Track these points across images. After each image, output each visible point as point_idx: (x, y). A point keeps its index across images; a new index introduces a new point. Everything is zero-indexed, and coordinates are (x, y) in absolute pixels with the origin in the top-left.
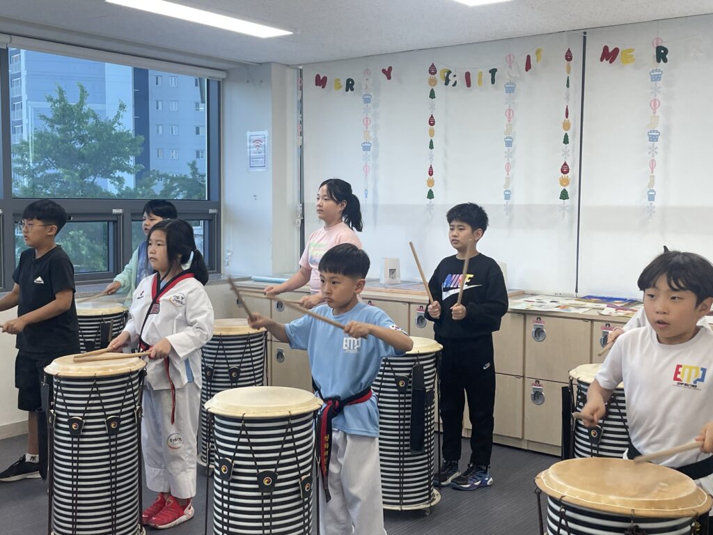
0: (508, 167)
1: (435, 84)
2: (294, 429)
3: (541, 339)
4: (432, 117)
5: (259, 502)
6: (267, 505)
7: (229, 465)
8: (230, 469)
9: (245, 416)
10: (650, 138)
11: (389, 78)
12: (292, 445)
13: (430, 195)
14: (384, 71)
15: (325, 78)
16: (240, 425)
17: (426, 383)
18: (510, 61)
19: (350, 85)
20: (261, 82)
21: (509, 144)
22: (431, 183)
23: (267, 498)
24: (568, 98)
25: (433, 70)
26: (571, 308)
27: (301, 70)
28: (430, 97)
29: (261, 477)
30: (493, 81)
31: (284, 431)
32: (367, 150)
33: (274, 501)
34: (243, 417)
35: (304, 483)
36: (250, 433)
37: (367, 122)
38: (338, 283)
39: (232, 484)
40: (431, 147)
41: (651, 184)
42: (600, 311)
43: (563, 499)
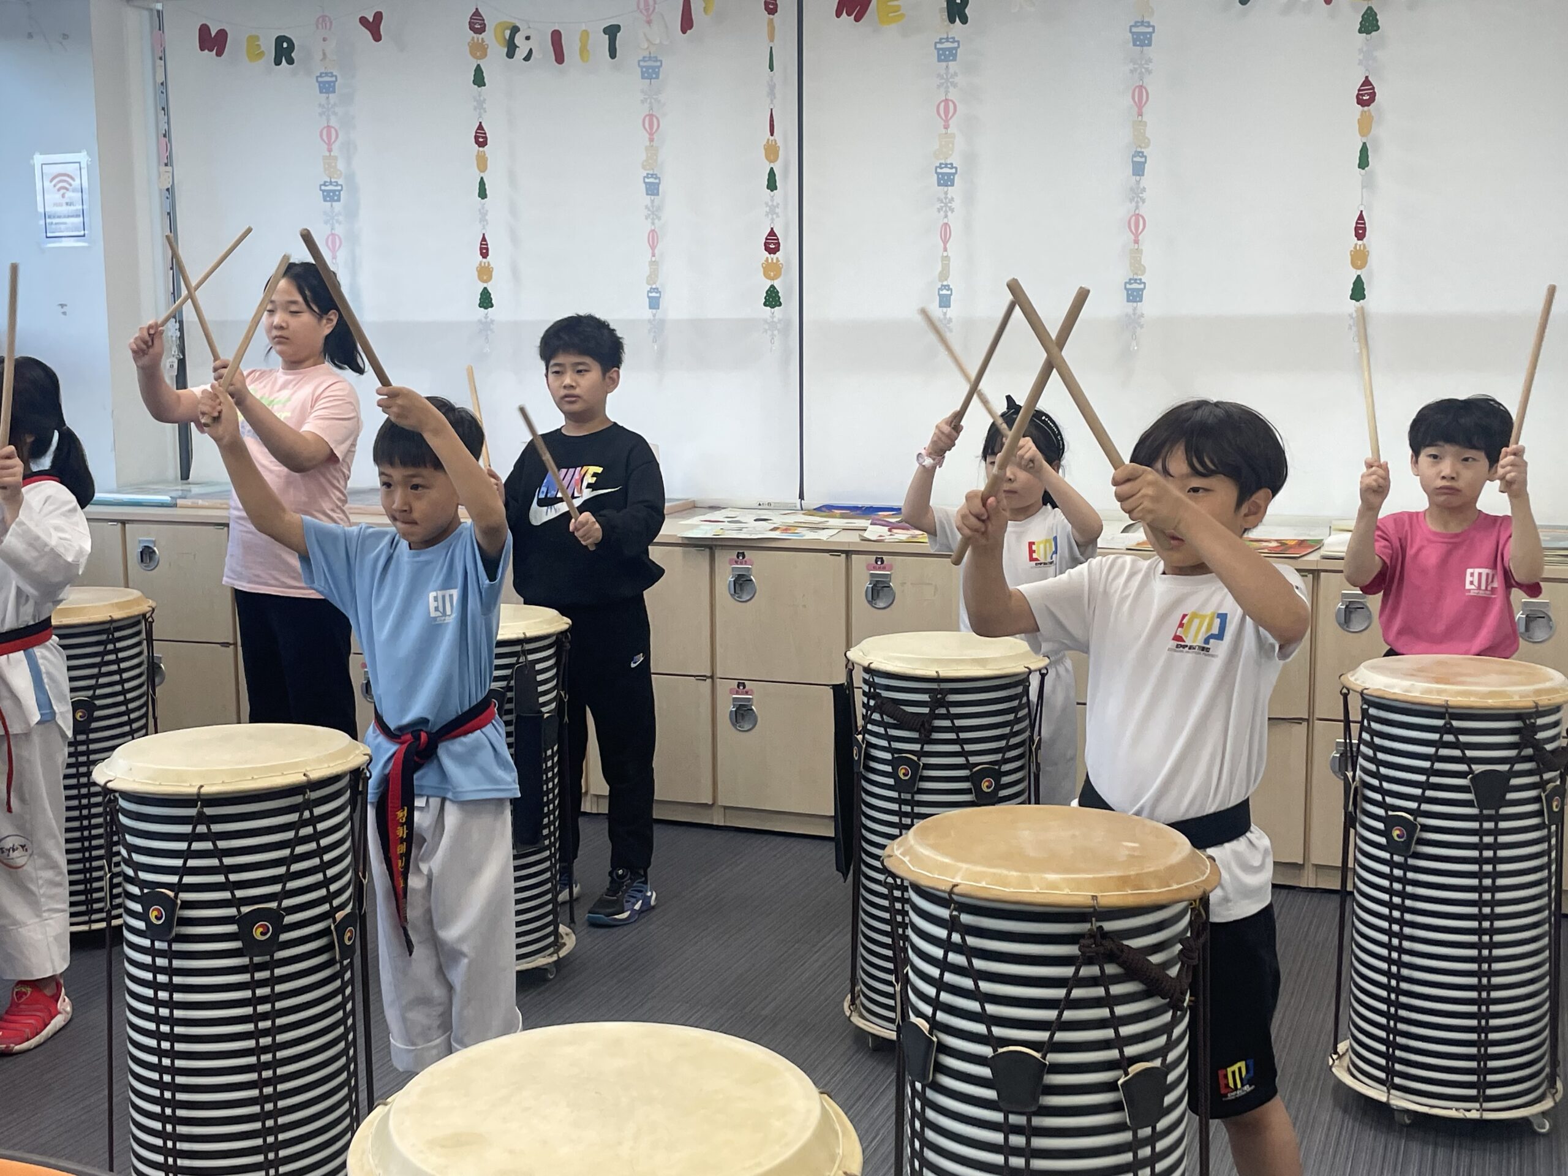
0: (653, 239)
1: (484, 55)
2: (318, 811)
3: (745, 597)
4: (480, 127)
5: (245, 977)
6: (263, 983)
7: (170, 905)
8: (171, 913)
9: (203, 790)
10: (939, 180)
11: (377, 37)
12: (313, 846)
13: (486, 300)
14: (363, 21)
15: (222, 34)
16: (192, 812)
17: (542, 700)
18: (648, 12)
19: (284, 51)
20: (65, 36)
21: (653, 189)
22: (485, 273)
23: (261, 967)
24: (772, 93)
25: (477, 24)
26: (799, 530)
27: (158, 11)
28: (475, 82)
29: (245, 923)
30: (613, 54)
31: (293, 817)
32: (332, 200)
33: (278, 972)
34: (199, 794)
35: (341, 927)
36: (216, 828)
37: (328, 135)
38: (423, 487)
39: (176, 947)
40: (483, 194)
41: (944, 274)
42: (861, 533)
43: (956, 890)
